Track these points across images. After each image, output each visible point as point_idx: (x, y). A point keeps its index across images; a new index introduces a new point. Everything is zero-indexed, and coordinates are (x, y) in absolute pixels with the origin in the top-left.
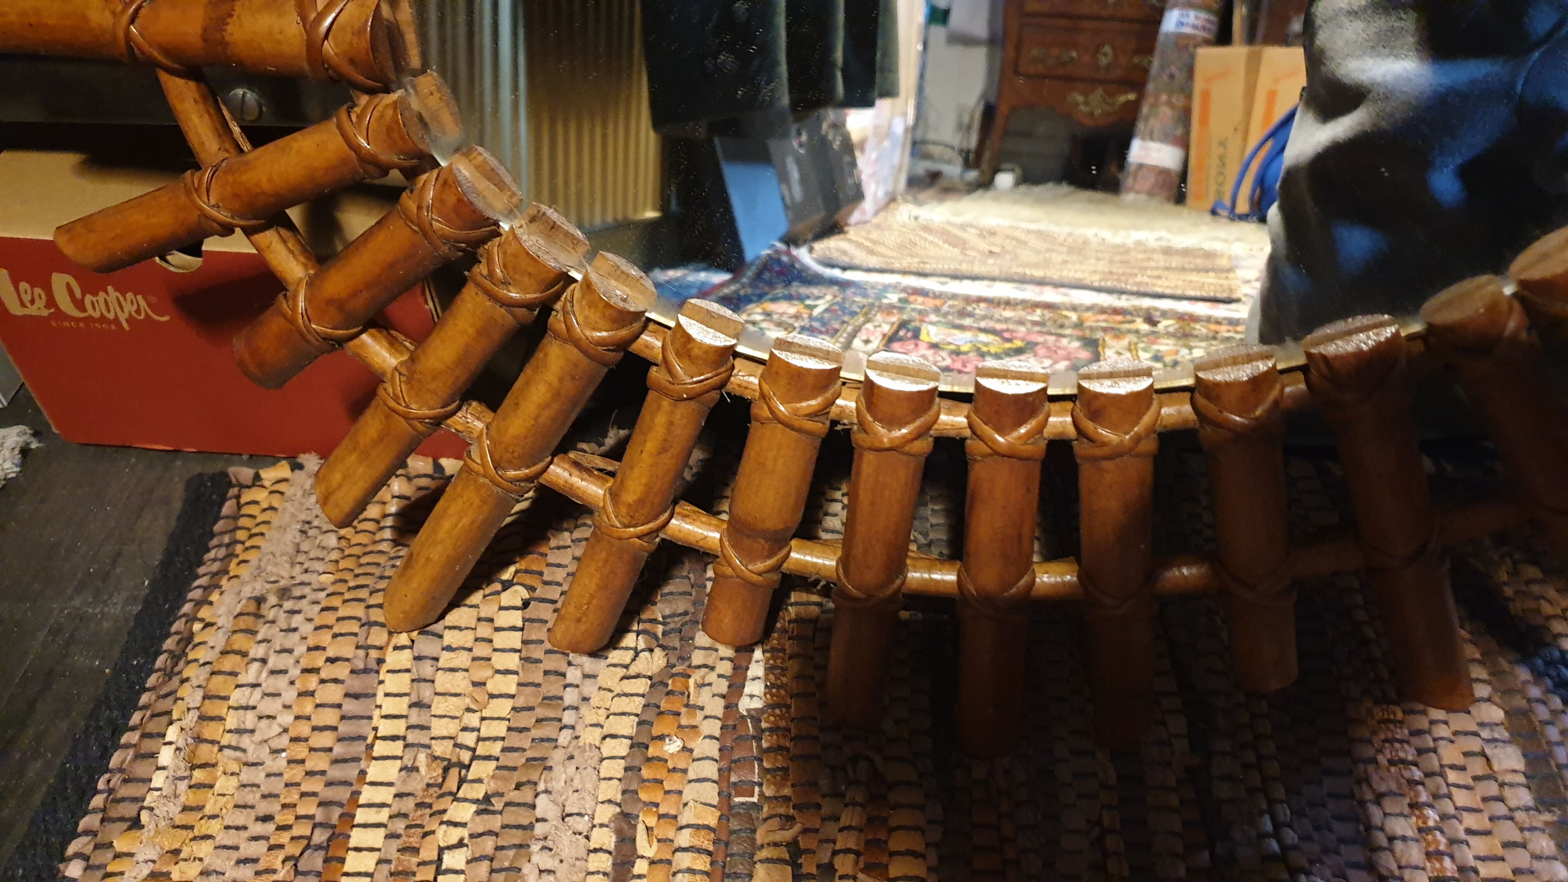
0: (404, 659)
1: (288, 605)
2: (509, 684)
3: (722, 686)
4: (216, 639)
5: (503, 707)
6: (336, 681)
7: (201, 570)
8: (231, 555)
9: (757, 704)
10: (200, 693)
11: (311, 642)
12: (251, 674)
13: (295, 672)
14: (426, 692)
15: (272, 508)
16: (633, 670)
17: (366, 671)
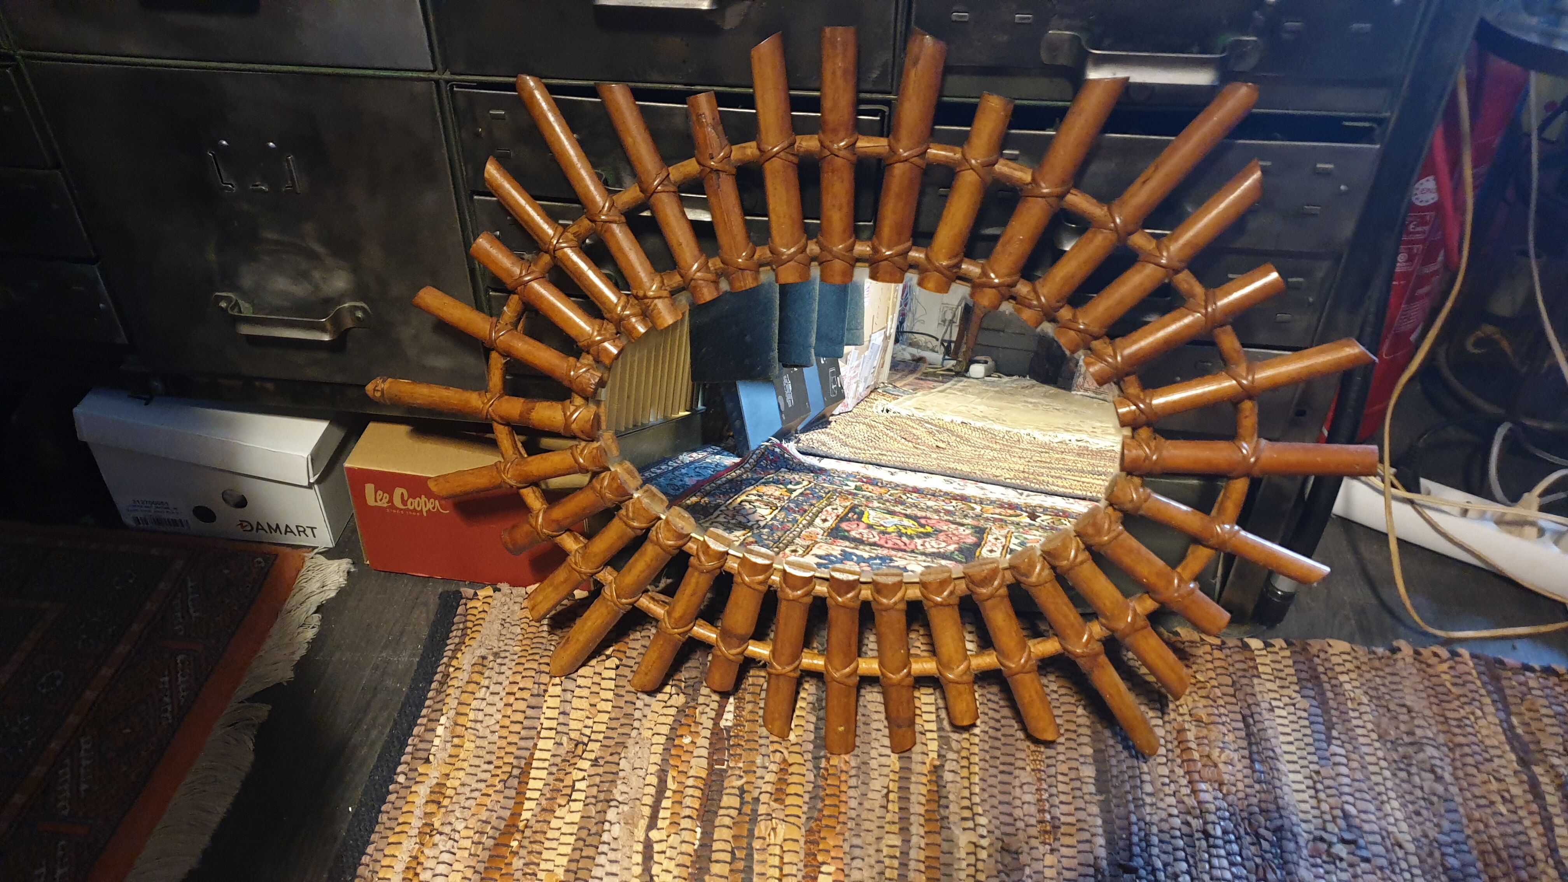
0: (558, 690)
1: (499, 661)
2: (608, 706)
3: (713, 714)
4: (464, 676)
5: (605, 717)
6: (523, 699)
7: (449, 642)
8: (465, 635)
9: (730, 724)
10: (456, 701)
11: (511, 679)
12: (481, 693)
13: (503, 694)
14: (567, 707)
15: (484, 611)
16: (669, 704)
17: (538, 695)
